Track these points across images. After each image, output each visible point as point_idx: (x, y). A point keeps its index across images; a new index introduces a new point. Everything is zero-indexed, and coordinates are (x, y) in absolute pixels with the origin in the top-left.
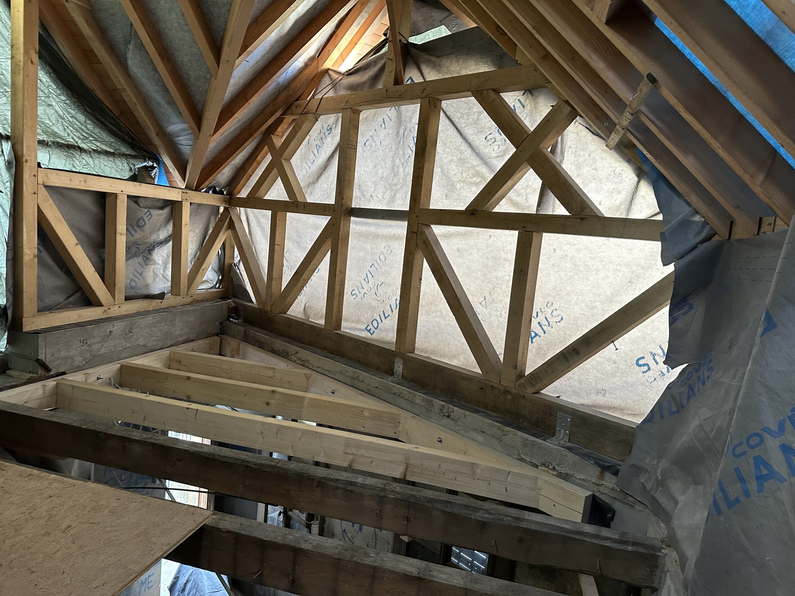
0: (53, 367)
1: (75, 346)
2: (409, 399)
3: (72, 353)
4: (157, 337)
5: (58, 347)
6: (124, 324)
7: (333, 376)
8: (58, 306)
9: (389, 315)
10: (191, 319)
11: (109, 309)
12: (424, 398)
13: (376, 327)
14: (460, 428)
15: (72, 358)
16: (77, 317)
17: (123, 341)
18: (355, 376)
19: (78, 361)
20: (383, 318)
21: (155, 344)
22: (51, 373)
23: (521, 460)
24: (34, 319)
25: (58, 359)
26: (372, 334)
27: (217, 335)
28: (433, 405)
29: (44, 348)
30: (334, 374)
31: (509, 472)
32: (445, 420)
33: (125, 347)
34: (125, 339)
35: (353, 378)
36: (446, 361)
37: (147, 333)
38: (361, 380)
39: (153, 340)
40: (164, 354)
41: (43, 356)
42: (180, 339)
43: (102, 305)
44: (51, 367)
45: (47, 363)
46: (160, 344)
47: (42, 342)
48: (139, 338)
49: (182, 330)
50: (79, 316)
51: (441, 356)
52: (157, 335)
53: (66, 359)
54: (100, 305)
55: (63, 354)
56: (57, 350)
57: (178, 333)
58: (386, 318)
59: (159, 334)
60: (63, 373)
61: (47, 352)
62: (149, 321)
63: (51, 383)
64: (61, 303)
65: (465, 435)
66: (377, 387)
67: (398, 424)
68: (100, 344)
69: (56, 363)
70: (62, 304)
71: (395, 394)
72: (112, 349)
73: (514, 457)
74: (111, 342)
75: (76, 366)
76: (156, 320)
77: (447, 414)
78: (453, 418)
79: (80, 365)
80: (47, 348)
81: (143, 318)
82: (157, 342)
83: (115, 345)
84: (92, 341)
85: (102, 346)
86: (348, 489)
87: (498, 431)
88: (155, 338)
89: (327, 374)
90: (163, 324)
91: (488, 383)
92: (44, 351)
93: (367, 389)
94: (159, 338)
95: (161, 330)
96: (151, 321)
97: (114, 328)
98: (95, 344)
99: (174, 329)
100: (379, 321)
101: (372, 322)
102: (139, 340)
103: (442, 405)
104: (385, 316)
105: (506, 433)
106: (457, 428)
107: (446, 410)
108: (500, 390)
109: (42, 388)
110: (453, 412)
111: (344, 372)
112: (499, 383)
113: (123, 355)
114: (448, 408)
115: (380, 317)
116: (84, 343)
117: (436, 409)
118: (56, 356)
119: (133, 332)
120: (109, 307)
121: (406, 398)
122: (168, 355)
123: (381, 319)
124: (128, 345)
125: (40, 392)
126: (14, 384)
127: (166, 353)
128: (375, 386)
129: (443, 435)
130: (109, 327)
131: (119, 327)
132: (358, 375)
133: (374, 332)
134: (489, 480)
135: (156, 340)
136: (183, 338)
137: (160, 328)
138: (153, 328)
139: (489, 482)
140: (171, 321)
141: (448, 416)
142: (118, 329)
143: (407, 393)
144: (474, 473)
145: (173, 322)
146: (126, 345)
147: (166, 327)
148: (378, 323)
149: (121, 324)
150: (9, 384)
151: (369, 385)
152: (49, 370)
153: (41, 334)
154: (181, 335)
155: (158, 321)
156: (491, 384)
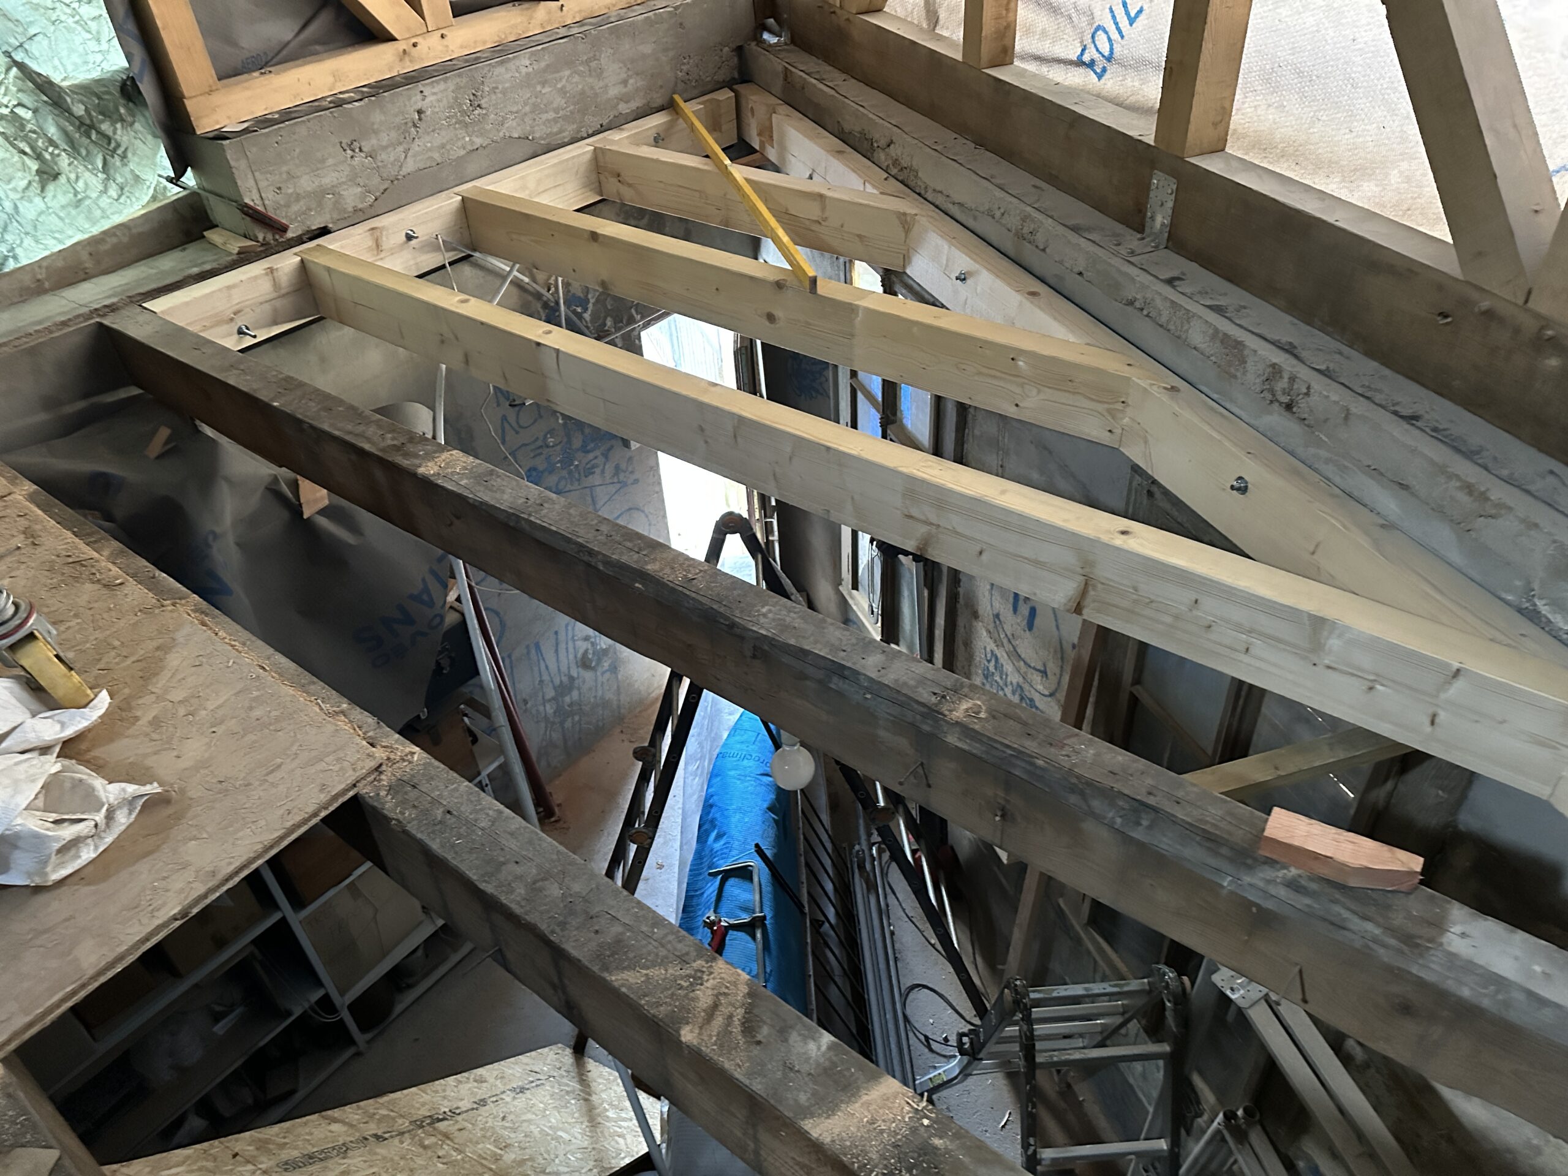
0: (292, 221)
1: (330, 161)
2: (1171, 327)
3: (329, 179)
4: (556, 111)
5: (285, 169)
6: (451, 85)
7: (970, 223)
8: (284, 52)
9: (1141, 11)
10: (647, 49)
11: (415, 45)
12: (1216, 330)
13: (1106, 54)
14: (1323, 453)
15: (333, 191)
16: (331, 79)
17: (461, 133)
18: (1026, 230)
19: (351, 197)
20: (1124, 22)
21: (555, 130)
22: (290, 234)
23: (1533, 616)
24: (216, 99)
25: (298, 197)
26: (1100, 77)
27: (729, 84)
28: (1243, 361)
29: (250, 176)
30: (975, 218)
31: (1458, 670)
32: (1276, 419)
33: (470, 148)
34: (466, 125)
35: (1020, 236)
36: (1332, 186)
37: (526, 104)
38: (1042, 247)
39: (548, 120)
40: (579, 156)
41: (256, 197)
42: (624, 108)
43: (391, 38)
44: (284, 221)
45: (271, 214)
46: (570, 130)
47: (237, 160)
48: (504, 119)
49: (625, 82)
50: (336, 76)
51: (1320, 166)
52: (555, 105)
53: (320, 194)
54: (387, 37)
55: (307, 183)
56: (284, 176)
57: (614, 92)
58: (1132, 21)
59: (559, 101)
60: (324, 231)
61: (263, 184)
62: (524, 70)
63: (287, 262)
64: (289, 43)
65: (1337, 480)
66: (1080, 274)
67: (1119, 406)
68: (401, 149)
69: (295, 208)
70: (292, 45)
71: (1131, 303)
72: (436, 156)
73: (1504, 595)
74: (428, 138)
75: (351, 209)
76: (543, 64)
77: (1285, 399)
78: (1303, 416)
79: (360, 206)
80: (257, 174)
81: (502, 62)
82: (559, 125)
83: (443, 146)
84: (374, 141)
85: (406, 151)
86: (832, 686)
87: (1463, 497)
88: (551, 115)
89: (958, 216)
90: (567, 73)
91: (1475, 295)
92: (251, 183)
93: (1056, 275)
94: (561, 113)
95: (563, 91)
96: (530, 69)
97: (428, 100)
98: (385, 148)
99: (601, 84)
100: (1115, 35)
101: (1093, 37)
102: (506, 125)
103: (1274, 365)
104: (1127, 13)
105: (1493, 512)
106: (1312, 450)
107: (1282, 384)
108: (1517, 331)
109: (267, 274)
110: (1307, 394)
111: (998, 214)
112: (1520, 301)
113: (471, 168)
114: (1293, 379)
115: (1114, 17)
116: (353, 151)
117: (1253, 373)
118: (290, 191)
119: (484, 106)
120: (414, 40)
121: (1163, 320)
122: (588, 156)
123: (1116, 24)
124: (478, 141)
125: (265, 288)
126: (208, 267)
127: (584, 153)
128: (1076, 270)
129: (1252, 472)
130: (412, 100)
131: (439, 96)
132: (1032, 226)
133: (1104, 70)
134: (1372, 677)
135: (555, 120)
136: (634, 105)
137: (559, 86)
138: (539, 88)
139: (1371, 684)
140: (588, 62)
141: (1289, 407)
142: (439, 101)
143: (1168, 304)
144: (1318, 646)
145: (593, 64)
146: (472, 142)
147: (576, 78)
148: (1109, 39)
149: (442, 86)
150: (195, 270)
151: (1061, 262)
152: (284, 229)
153: (227, 138)
154: (625, 98)
155: (548, 66)
156: (1485, 304)
